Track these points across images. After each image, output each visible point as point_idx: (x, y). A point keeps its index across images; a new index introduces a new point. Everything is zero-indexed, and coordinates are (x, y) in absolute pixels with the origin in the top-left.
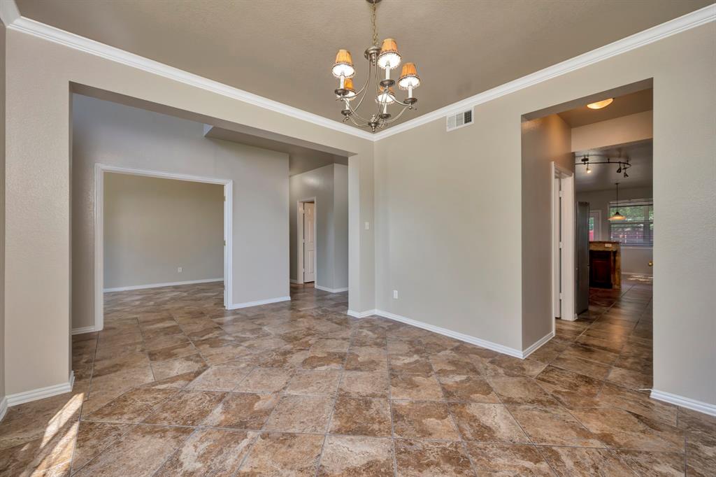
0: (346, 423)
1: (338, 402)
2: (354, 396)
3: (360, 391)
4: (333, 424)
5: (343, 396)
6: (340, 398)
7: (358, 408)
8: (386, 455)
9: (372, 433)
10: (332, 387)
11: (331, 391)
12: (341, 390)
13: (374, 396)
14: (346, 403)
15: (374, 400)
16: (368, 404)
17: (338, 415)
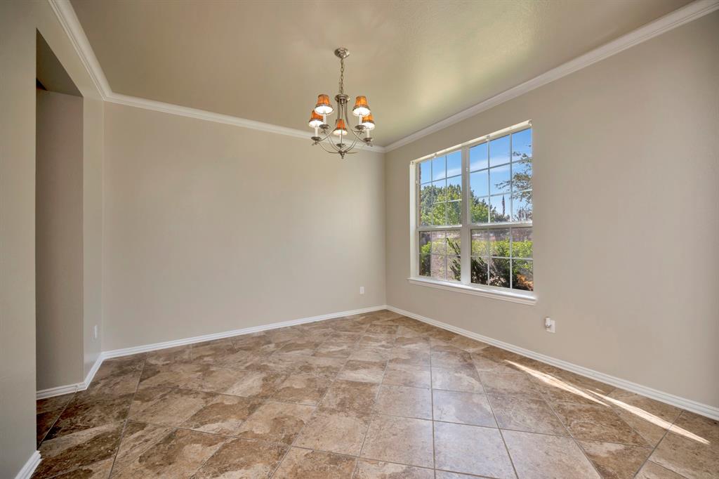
0: (366, 390)
1: (371, 407)
2: (353, 414)
3: (344, 418)
4: (376, 390)
5: (364, 414)
6: (368, 412)
7: (352, 400)
8: (345, 372)
9: (348, 382)
10: (377, 427)
11: (378, 421)
12: (366, 422)
13: (333, 411)
14: (363, 406)
15: (335, 407)
16: (342, 404)
17: (372, 395)
